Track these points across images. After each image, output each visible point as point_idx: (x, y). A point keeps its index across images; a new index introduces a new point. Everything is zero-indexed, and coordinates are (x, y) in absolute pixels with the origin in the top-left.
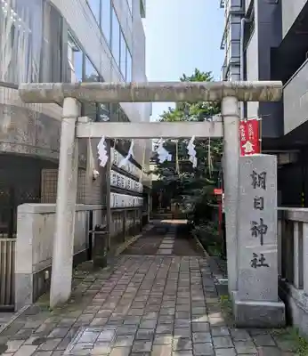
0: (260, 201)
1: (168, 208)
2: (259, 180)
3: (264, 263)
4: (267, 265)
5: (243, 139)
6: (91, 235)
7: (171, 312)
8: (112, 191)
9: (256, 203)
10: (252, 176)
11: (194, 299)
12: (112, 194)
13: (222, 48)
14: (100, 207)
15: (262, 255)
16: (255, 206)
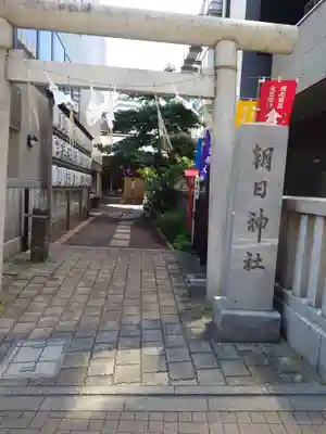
0: (262, 186)
1: (120, 190)
2: (263, 158)
4: (262, 268)
6: (26, 219)
8: (54, 163)
9: (257, 188)
10: (255, 152)
11: (162, 303)
12: (54, 167)
14: (38, 184)
15: (258, 255)
16: (255, 194)
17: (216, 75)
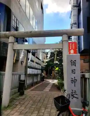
0: (74, 71)
1: (51, 75)
3: (76, 93)
4: (77, 94)
5: (71, 49)
7: (43, 111)
8: (28, 68)
10: (71, 62)
13: (70, 18)
14: (24, 73)
15: (75, 91)
16: (72, 73)
17: (62, 43)
